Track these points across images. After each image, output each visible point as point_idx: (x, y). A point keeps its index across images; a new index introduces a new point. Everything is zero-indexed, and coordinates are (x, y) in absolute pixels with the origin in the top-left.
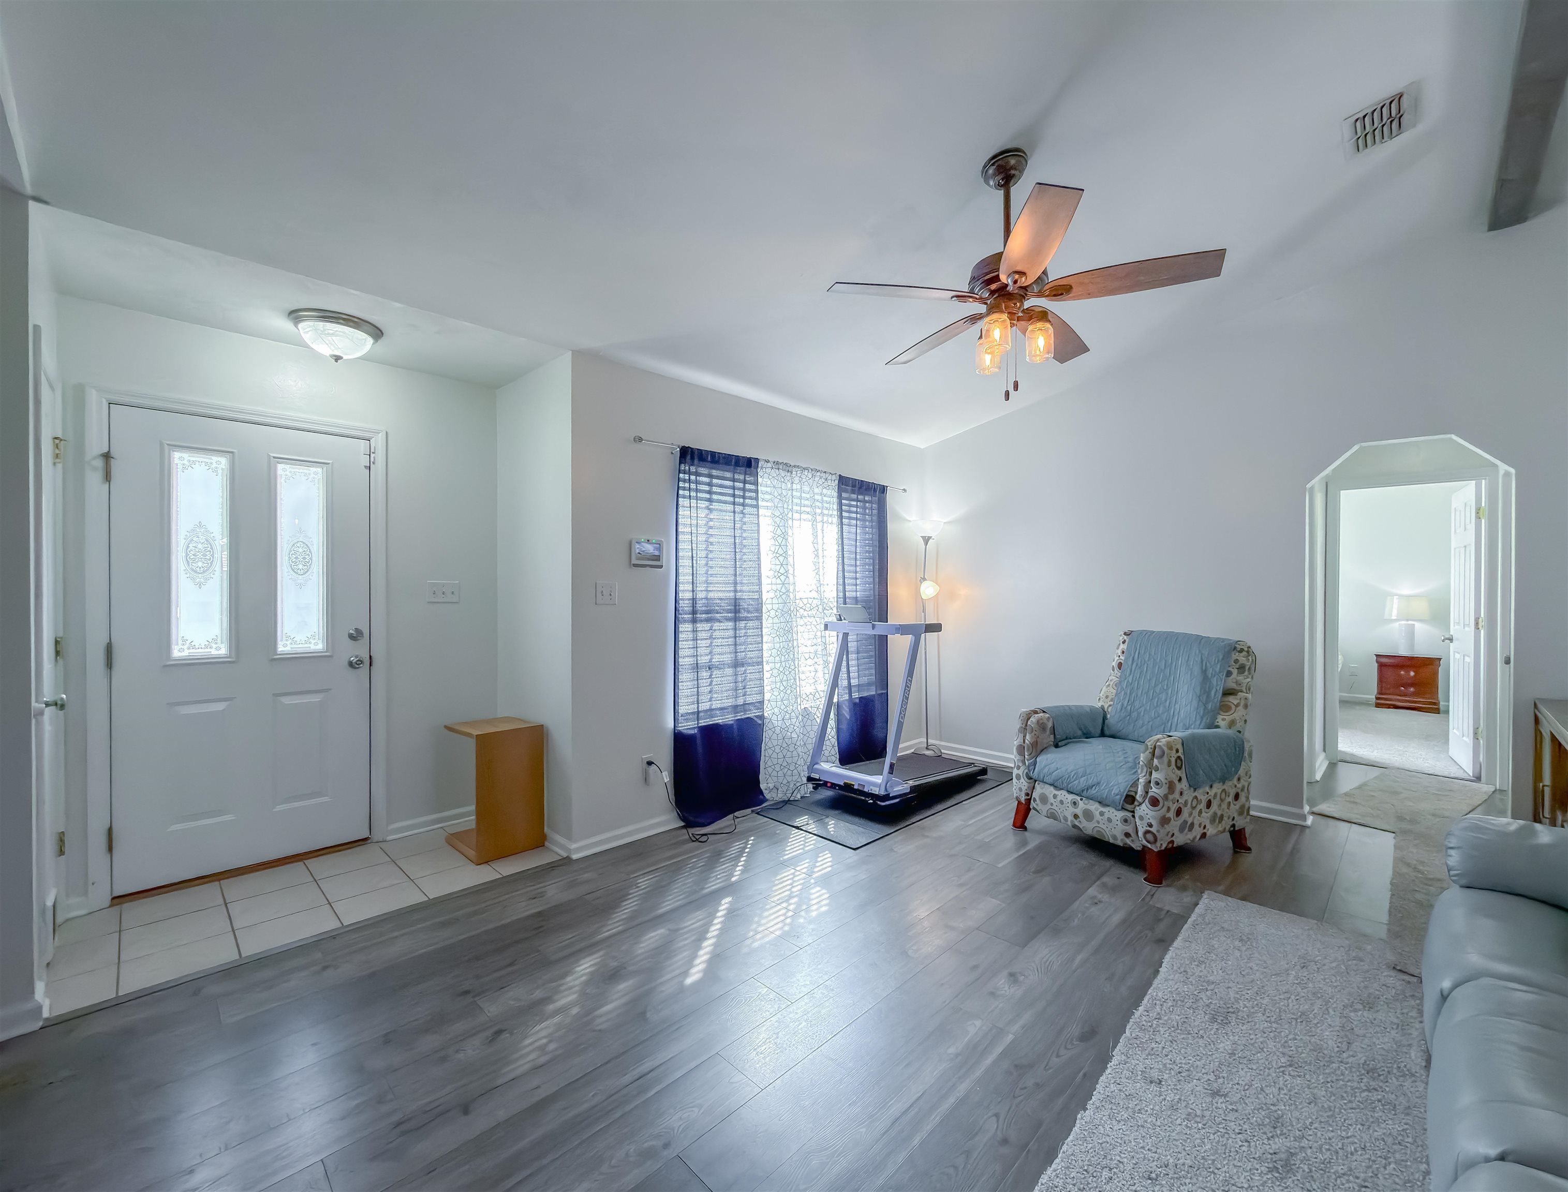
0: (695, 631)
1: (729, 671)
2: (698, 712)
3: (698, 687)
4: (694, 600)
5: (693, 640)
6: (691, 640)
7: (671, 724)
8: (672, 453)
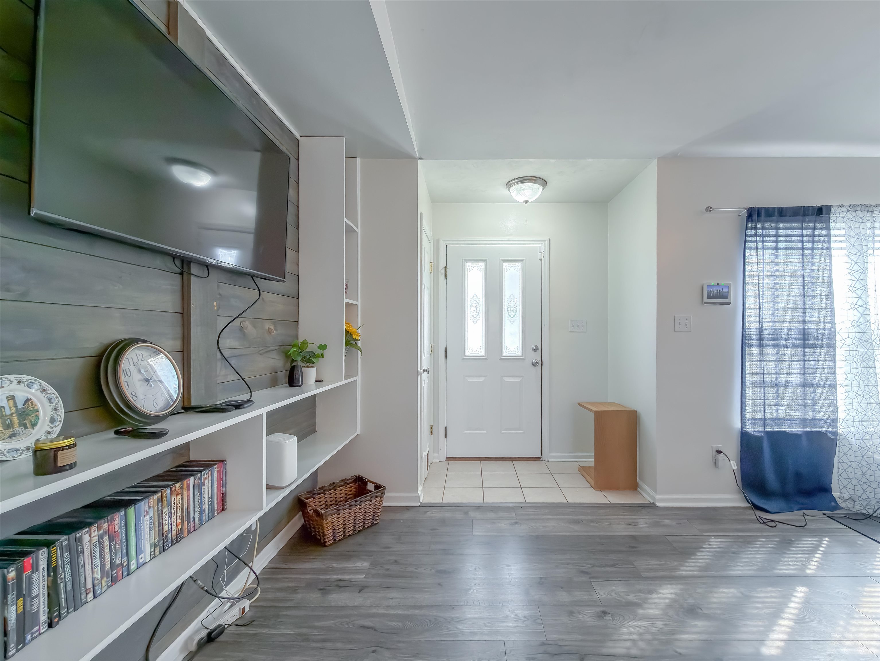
0: (761, 354)
1: (799, 389)
2: (765, 420)
3: (764, 399)
4: (761, 330)
5: (760, 361)
6: (758, 361)
7: (738, 425)
8: (739, 215)
